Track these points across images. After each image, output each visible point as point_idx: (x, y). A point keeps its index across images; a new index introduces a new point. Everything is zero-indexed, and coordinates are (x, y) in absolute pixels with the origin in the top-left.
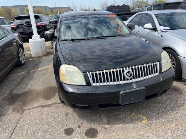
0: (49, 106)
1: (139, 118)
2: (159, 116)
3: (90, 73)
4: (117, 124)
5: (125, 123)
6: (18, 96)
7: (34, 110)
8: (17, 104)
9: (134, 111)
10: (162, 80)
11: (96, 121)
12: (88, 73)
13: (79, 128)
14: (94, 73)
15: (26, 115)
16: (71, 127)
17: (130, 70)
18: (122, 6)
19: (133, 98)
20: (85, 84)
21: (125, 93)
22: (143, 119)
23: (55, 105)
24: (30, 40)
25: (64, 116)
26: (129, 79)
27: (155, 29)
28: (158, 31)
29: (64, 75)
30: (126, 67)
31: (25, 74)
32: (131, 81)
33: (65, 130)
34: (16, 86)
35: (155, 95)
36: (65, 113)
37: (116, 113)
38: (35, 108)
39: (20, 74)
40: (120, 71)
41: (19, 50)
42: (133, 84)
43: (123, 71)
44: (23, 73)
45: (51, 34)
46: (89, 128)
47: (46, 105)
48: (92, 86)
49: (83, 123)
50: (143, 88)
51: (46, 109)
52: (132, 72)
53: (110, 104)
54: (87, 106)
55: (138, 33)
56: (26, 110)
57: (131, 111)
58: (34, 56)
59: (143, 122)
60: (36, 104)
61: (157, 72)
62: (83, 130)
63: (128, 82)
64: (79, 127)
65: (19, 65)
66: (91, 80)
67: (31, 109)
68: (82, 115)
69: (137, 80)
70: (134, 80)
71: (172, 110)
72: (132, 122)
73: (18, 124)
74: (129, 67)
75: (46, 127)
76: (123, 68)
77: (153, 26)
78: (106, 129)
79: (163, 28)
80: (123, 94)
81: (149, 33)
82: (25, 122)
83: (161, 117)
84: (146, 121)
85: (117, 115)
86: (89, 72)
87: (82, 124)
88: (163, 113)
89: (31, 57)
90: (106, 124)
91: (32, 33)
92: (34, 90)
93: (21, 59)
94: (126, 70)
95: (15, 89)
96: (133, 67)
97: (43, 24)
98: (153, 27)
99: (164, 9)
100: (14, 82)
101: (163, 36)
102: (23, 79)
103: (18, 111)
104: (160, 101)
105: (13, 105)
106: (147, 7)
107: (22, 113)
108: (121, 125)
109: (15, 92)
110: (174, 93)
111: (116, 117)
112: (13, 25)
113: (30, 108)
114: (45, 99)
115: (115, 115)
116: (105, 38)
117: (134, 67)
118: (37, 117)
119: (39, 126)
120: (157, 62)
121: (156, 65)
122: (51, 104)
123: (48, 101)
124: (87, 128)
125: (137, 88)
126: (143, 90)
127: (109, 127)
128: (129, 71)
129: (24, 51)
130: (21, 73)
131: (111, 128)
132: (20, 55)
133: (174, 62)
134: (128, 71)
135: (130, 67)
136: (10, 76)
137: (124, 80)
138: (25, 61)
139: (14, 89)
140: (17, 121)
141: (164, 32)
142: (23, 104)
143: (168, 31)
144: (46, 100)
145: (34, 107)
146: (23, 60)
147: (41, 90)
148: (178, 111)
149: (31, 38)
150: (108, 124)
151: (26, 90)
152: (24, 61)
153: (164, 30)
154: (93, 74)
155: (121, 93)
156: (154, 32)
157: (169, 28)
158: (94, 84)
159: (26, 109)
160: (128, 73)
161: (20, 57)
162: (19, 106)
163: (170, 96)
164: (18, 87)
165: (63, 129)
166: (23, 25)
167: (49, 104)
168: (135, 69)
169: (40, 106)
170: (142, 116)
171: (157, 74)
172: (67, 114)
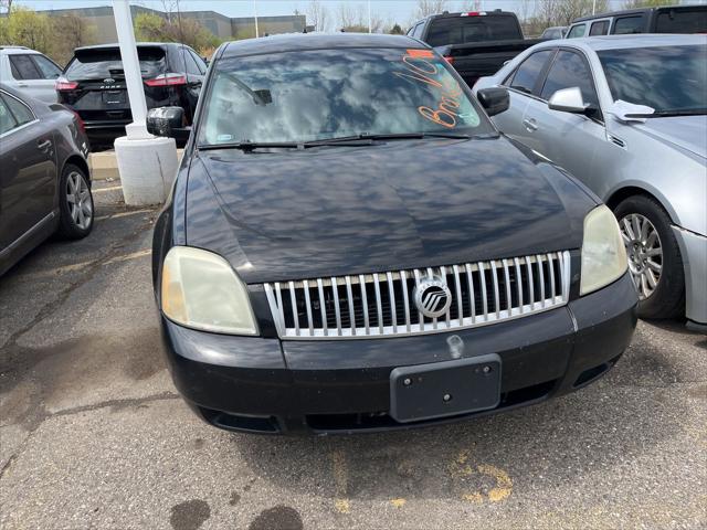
0: (138, 404)
1: (479, 475)
2: (564, 471)
3: (277, 285)
4: (388, 495)
5: (418, 496)
6: (36, 356)
7: (79, 420)
8: (26, 389)
9: (466, 446)
10: (576, 329)
11: (304, 480)
12: (267, 286)
13: (232, 503)
14: (291, 286)
15: (44, 437)
16: (202, 498)
17: (442, 283)
18: (490, 15)
19: (447, 397)
20: (253, 331)
21: (411, 376)
22: (494, 483)
23: (161, 402)
24: (118, 142)
25: (188, 448)
26: (435, 320)
27: (593, 113)
28: (603, 121)
29: (176, 287)
30: (423, 270)
31: (81, 270)
32: (442, 327)
33: (176, 509)
34: (39, 318)
35: (547, 389)
36: (193, 437)
37: (390, 450)
38: (86, 408)
39: (62, 269)
40: (397, 284)
41: (70, 178)
42: (449, 340)
43: (411, 283)
44: (77, 266)
45: (170, 120)
46: (269, 506)
47: (130, 400)
48: (281, 341)
49: (252, 481)
50: (493, 357)
51: (126, 415)
52: (448, 292)
53: (356, 415)
54: (266, 419)
55: (531, 128)
56: (50, 415)
57: (455, 443)
58: (131, 204)
59: (491, 493)
60: (94, 395)
61: (558, 293)
62: (246, 514)
63: (429, 328)
64: (235, 499)
65: (65, 234)
66: (278, 314)
67: (68, 412)
68: (257, 452)
69: (467, 322)
70: (454, 324)
71: (624, 452)
72: (450, 490)
73: (7, 471)
74: (436, 269)
75: (106, 489)
76: (410, 270)
77: (585, 101)
78: (337, 515)
79: (624, 108)
80: (402, 378)
81: (569, 127)
82: (32, 465)
83: (570, 479)
84: (505, 493)
85: (395, 458)
86: (272, 283)
87: (247, 488)
88: (582, 461)
89: (121, 206)
90: (343, 496)
91: (127, 116)
92: (101, 338)
93: (73, 215)
94: (426, 279)
95: (31, 327)
96: (455, 267)
97: (178, 81)
98: (588, 105)
99: (655, 30)
100: (33, 301)
101: (620, 143)
102: (68, 291)
103: (20, 419)
104: (580, 409)
105: (9, 390)
106: (589, 23)
107: (32, 428)
108: (401, 502)
109: (29, 341)
110: (646, 380)
111: (388, 465)
112: (64, 82)
113: (66, 408)
114: (132, 376)
115: (386, 456)
116: (377, 142)
117: (457, 270)
118: (82, 448)
119: (83, 485)
120: (563, 251)
121: (556, 262)
122: (149, 399)
123: (142, 383)
124: (262, 508)
125: (465, 354)
126: (490, 364)
127: (351, 509)
128: (436, 284)
129: (89, 185)
130: (68, 266)
131: (358, 514)
132: (71, 198)
133: (659, 251)
134: (431, 283)
135: (443, 269)
136: (25, 277)
137: (415, 320)
138: (92, 220)
139: (26, 330)
140: (7, 456)
141: (627, 123)
142: (43, 392)
143: (644, 120)
144: (132, 382)
145: (81, 404)
146: (85, 215)
147: (124, 338)
148: (647, 458)
149: (123, 133)
150: (351, 493)
151: (69, 335)
152: (89, 220)
153: (626, 116)
154: (285, 293)
155: (396, 373)
156: (590, 123)
157: (651, 111)
158: (291, 333)
159: (53, 411)
160: (429, 295)
161: (71, 204)
162: (28, 400)
163: (627, 390)
164: (45, 321)
165: (170, 505)
166: (100, 81)
167: (142, 396)
168: (463, 276)
169: (103, 405)
170: (492, 470)
171: (559, 301)
172: (199, 441)
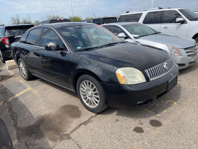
0: (89, 121)
4: (162, 111)
5: (166, 109)
7: (80, 130)
11: (147, 115)
12: (145, 70)
16: (135, 127)
20: (145, 81)
22: (172, 102)
23: (94, 118)
27: (127, 37)
28: (131, 38)
36: (114, 120)
38: (77, 128)
40: (162, 65)
42: (170, 74)
46: (149, 121)
48: (150, 81)
49: (139, 120)
50: (176, 75)
56: (69, 134)
59: (174, 104)
60: (73, 125)
62: (147, 124)
64: (142, 124)
66: (149, 76)
67: (74, 131)
68: (131, 116)
70: (169, 71)
71: (179, 91)
72: (168, 106)
73: (82, 148)
76: (163, 62)
77: (125, 35)
85: (154, 106)
88: (177, 95)
90: (156, 114)
92: (49, 115)
95: (17, 122)
101: (138, 42)
102: (10, 110)
103: (62, 138)
107: (70, 138)
108: (165, 111)
113: (71, 130)
123: (81, 118)
127: (161, 115)
137: (166, 72)
140: (76, 146)
141: (137, 38)
142: (56, 131)
144: (78, 119)
145: (74, 128)
147: (57, 112)
151: (36, 118)
154: (149, 71)
155: (169, 82)
157: (139, 36)
158: (152, 79)
162: (55, 135)
165: (132, 131)
167: (87, 119)
169: (80, 125)
170: (169, 101)
172: (116, 120)
